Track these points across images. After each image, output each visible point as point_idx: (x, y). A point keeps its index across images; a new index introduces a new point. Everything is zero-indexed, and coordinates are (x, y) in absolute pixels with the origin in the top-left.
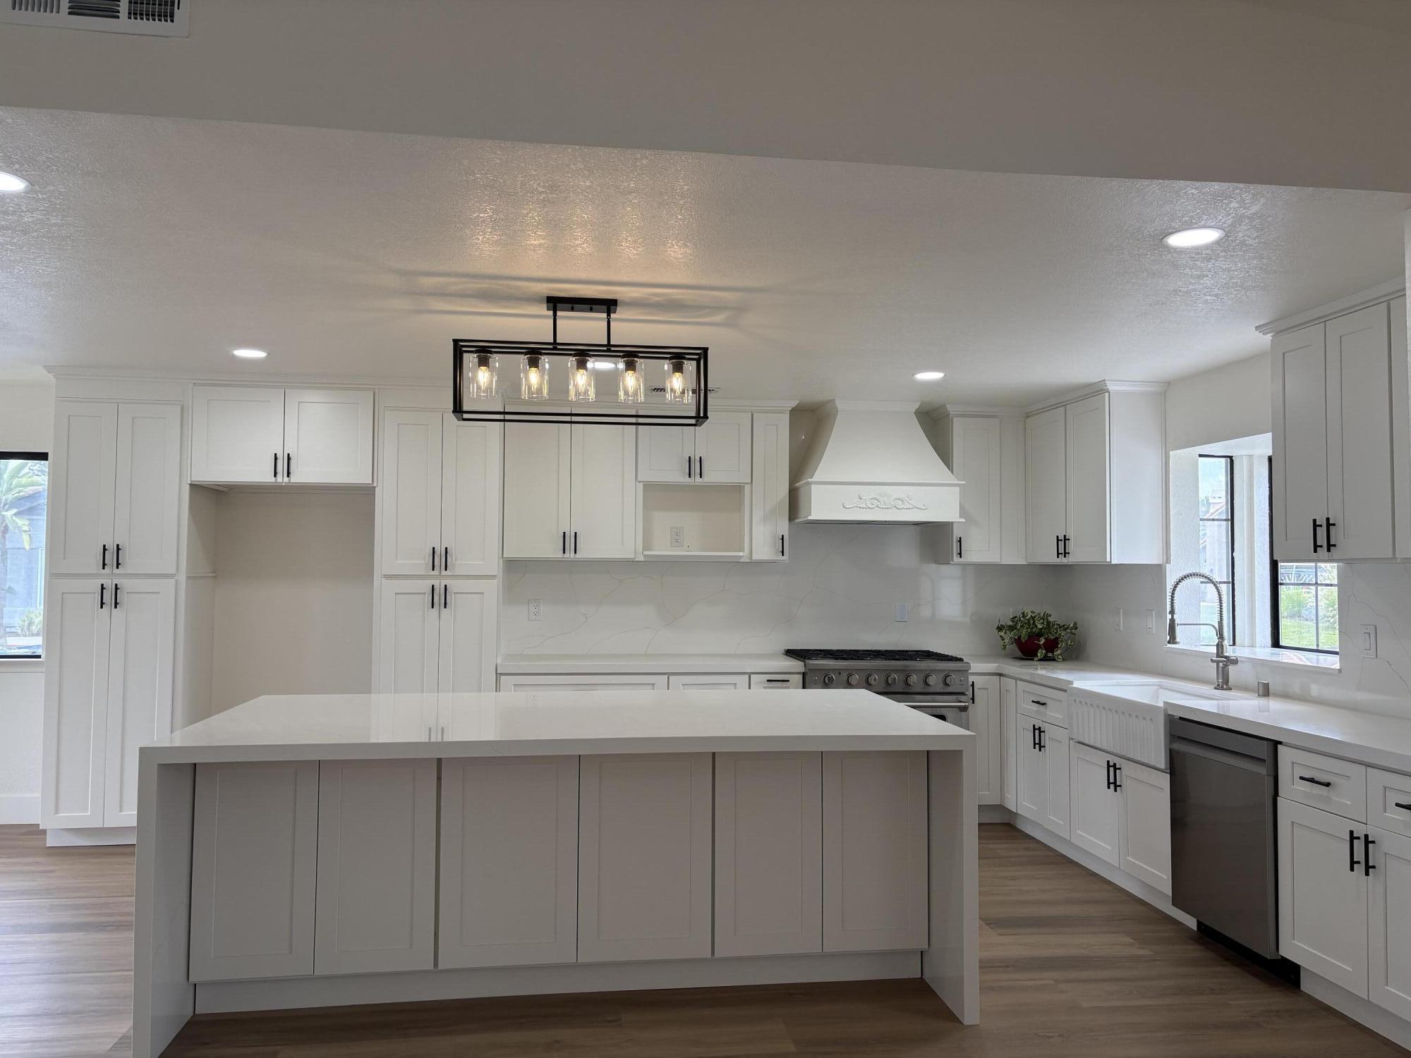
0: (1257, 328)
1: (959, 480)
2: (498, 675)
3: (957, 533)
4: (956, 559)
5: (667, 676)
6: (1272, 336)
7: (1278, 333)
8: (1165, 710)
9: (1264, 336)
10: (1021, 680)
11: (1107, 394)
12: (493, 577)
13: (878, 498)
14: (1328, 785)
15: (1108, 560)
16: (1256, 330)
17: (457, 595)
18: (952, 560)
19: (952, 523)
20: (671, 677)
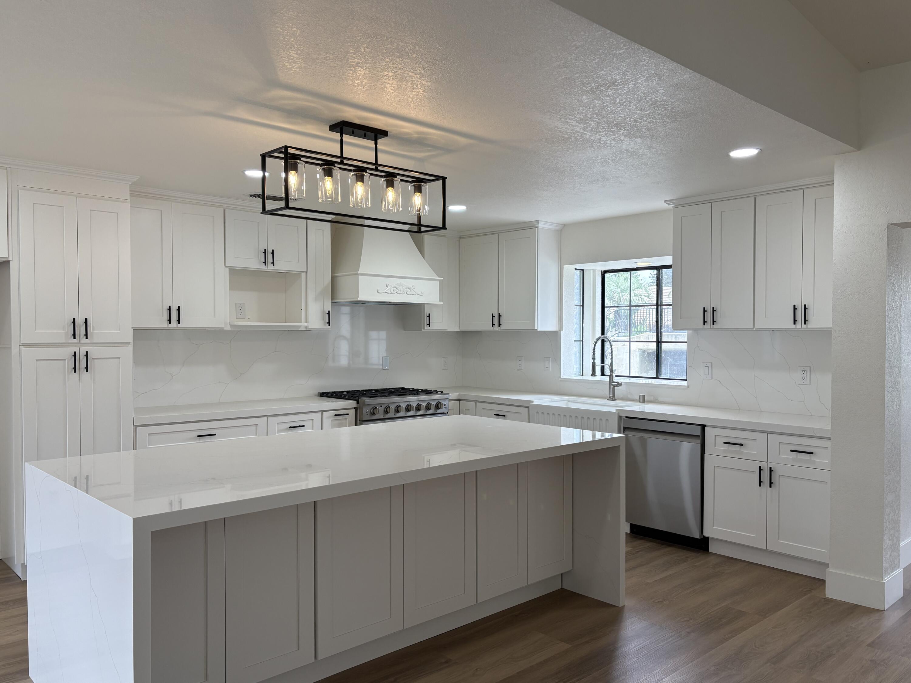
0: (665, 201)
1: (439, 277)
2: (135, 427)
3: (427, 312)
4: (427, 328)
5: (266, 418)
6: (673, 207)
7: (677, 206)
8: (618, 414)
9: (668, 206)
10: (479, 402)
11: (537, 229)
12: (127, 344)
13: (397, 286)
14: (742, 445)
15: (536, 329)
16: (665, 202)
17: (95, 360)
18: (424, 328)
19: (423, 304)
20: (269, 419)
